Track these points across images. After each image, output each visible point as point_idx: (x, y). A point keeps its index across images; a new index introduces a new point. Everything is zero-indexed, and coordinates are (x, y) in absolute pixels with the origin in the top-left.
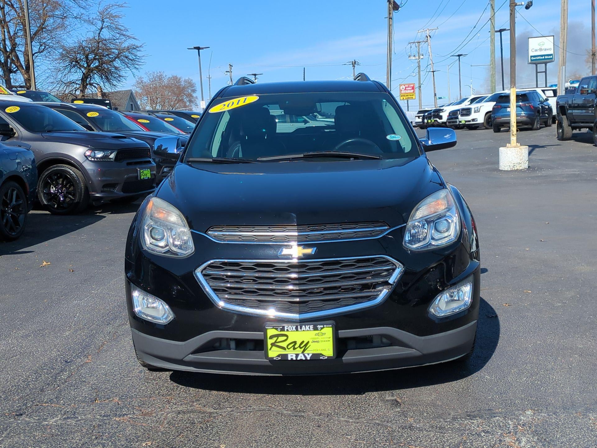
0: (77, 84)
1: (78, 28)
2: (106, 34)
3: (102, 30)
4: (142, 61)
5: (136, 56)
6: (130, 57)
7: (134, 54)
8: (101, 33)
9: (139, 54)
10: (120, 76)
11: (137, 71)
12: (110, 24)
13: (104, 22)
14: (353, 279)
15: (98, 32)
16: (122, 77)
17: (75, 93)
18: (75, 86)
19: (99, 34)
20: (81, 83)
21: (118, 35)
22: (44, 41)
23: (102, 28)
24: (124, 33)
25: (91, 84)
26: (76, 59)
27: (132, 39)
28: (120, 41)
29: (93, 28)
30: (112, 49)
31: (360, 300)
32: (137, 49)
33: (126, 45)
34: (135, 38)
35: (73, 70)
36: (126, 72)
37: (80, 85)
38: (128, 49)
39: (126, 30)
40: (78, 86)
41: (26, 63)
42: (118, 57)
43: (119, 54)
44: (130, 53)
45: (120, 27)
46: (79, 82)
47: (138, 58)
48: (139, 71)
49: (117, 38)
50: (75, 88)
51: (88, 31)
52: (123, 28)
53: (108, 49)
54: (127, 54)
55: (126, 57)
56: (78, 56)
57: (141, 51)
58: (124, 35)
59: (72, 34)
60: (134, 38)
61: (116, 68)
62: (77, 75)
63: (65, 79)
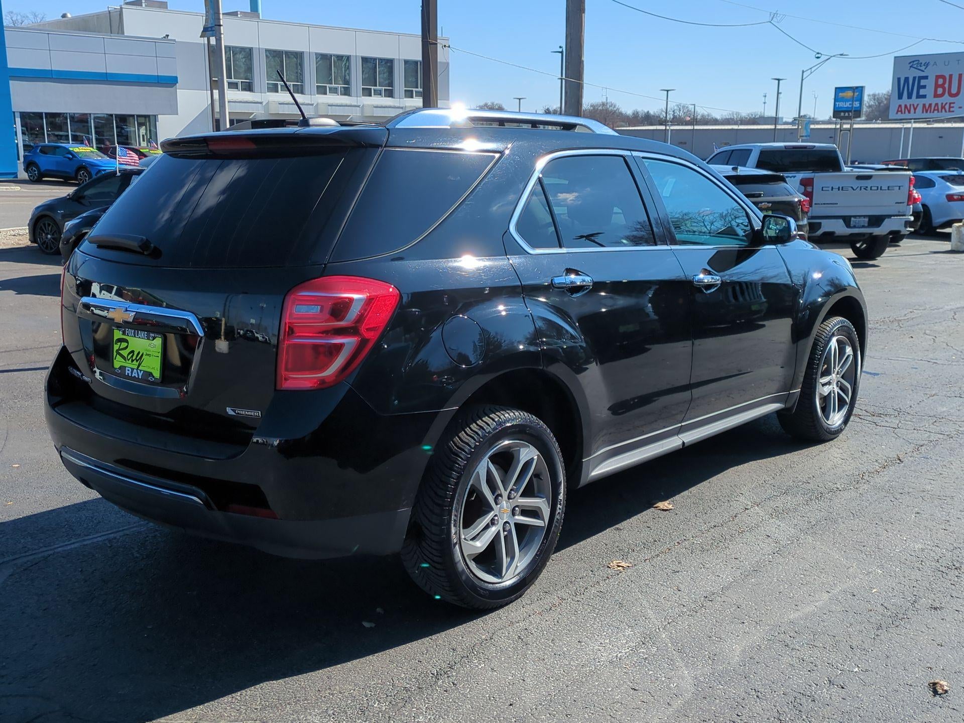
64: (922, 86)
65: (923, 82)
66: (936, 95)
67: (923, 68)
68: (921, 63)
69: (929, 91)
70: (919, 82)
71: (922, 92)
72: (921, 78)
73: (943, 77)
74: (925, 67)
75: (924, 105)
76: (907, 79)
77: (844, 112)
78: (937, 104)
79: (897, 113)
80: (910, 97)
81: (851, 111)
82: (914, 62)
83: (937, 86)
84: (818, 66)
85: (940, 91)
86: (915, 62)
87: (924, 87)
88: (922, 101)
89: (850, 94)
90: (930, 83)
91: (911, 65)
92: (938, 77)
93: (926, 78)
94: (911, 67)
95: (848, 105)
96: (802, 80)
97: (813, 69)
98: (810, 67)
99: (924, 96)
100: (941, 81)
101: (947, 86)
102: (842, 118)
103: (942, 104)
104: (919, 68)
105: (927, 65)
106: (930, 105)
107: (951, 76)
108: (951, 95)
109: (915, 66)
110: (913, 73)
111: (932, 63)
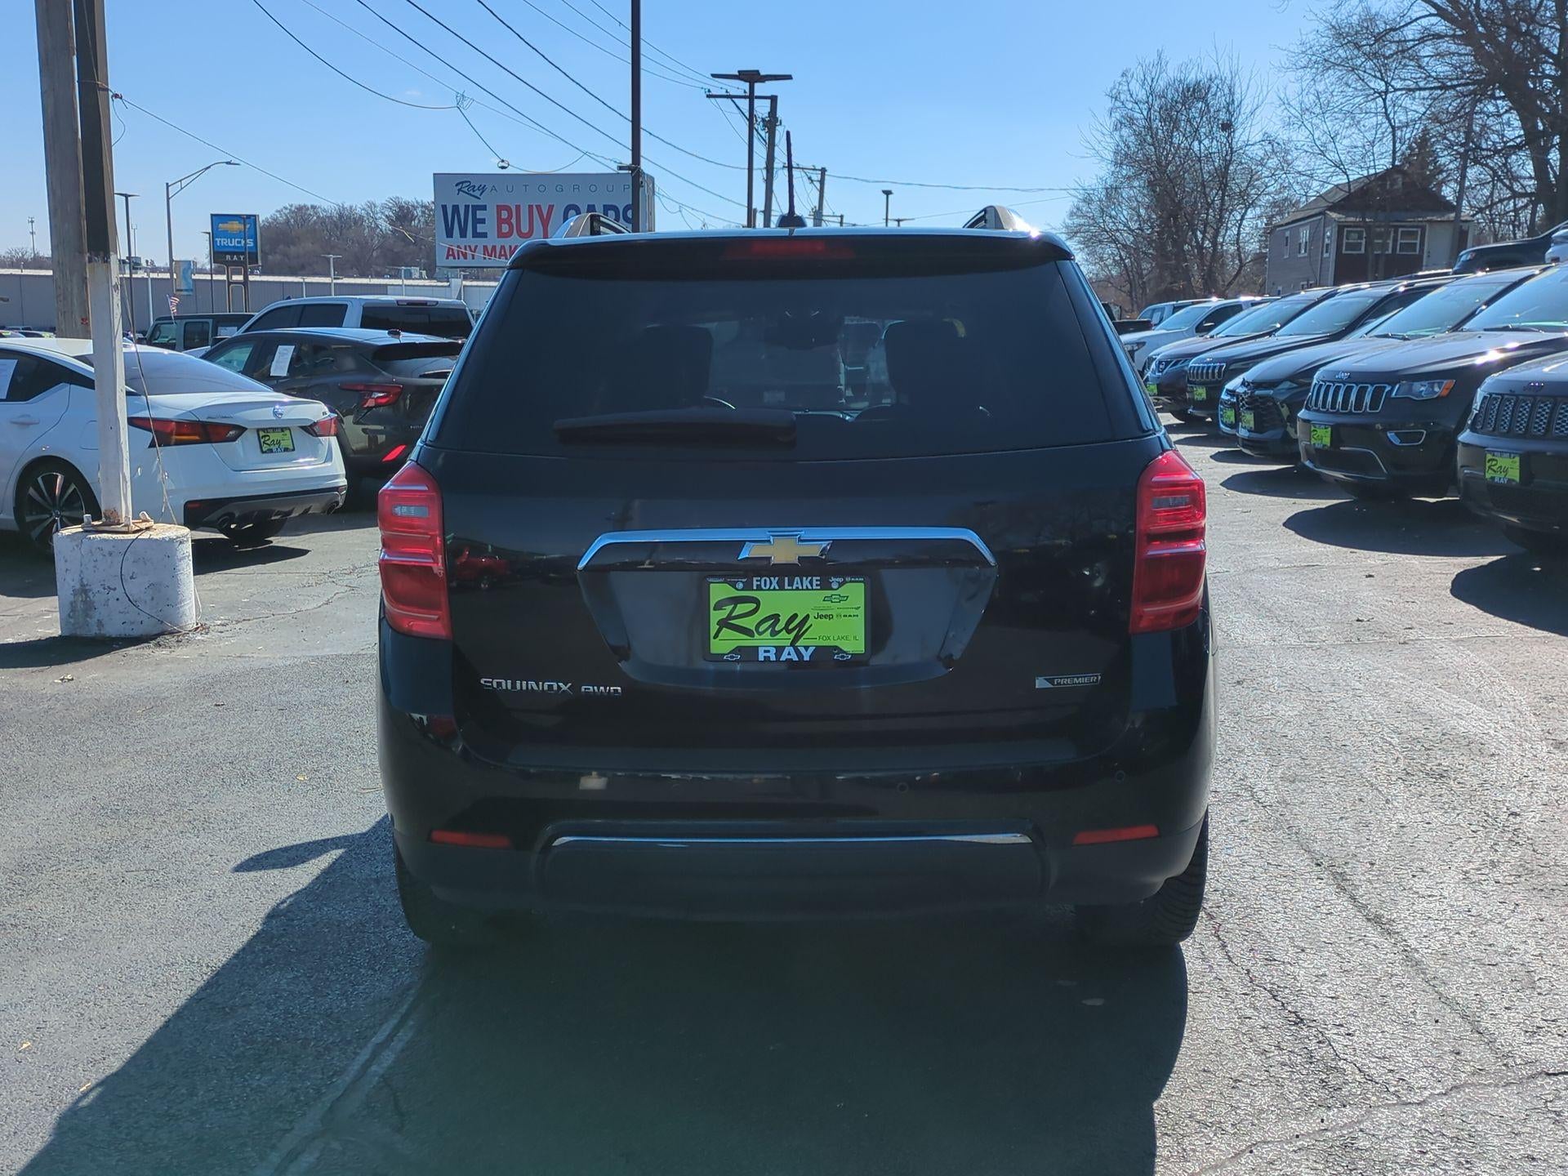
64: (479, 219)
65: (480, 214)
66: (501, 235)
67: (477, 193)
68: (474, 186)
69: (490, 227)
70: (474, 215)
71: (480, 228)
72: (476, 208)
73: (508, 209)
74: (479, 192)
75: (485, 248)
76: (456, 208)
77: (232, 254)
78: (503, 247)
79: (447, 258)
80: (463, 234)
81: (243, 254)
82: (462, 183)
83: (500, 221)
84: (195, 176)
85: (505, 228)
86: (465, 183)
87: (483, 221)
88: (481, 242)
89: (236, 226)
90: (490, 216)
91: (459, 187)
92: (500, 208)
93: (484, 208)
94: (459, 190)
95: (234, 243)
96: (168, 199)
97: (184, 183)
98: (181, 179)
99: (484, 235)
100: (505, 215)
101: (514, 221)
102: (228, 264)
103: (510, 247)
104: (471, 192)
105: (483, 189)
106: (494, 248)
107: (518, 208)
108: (522, 235)
109: (466, 190)
110: (463, 200)
111: (489, 187)
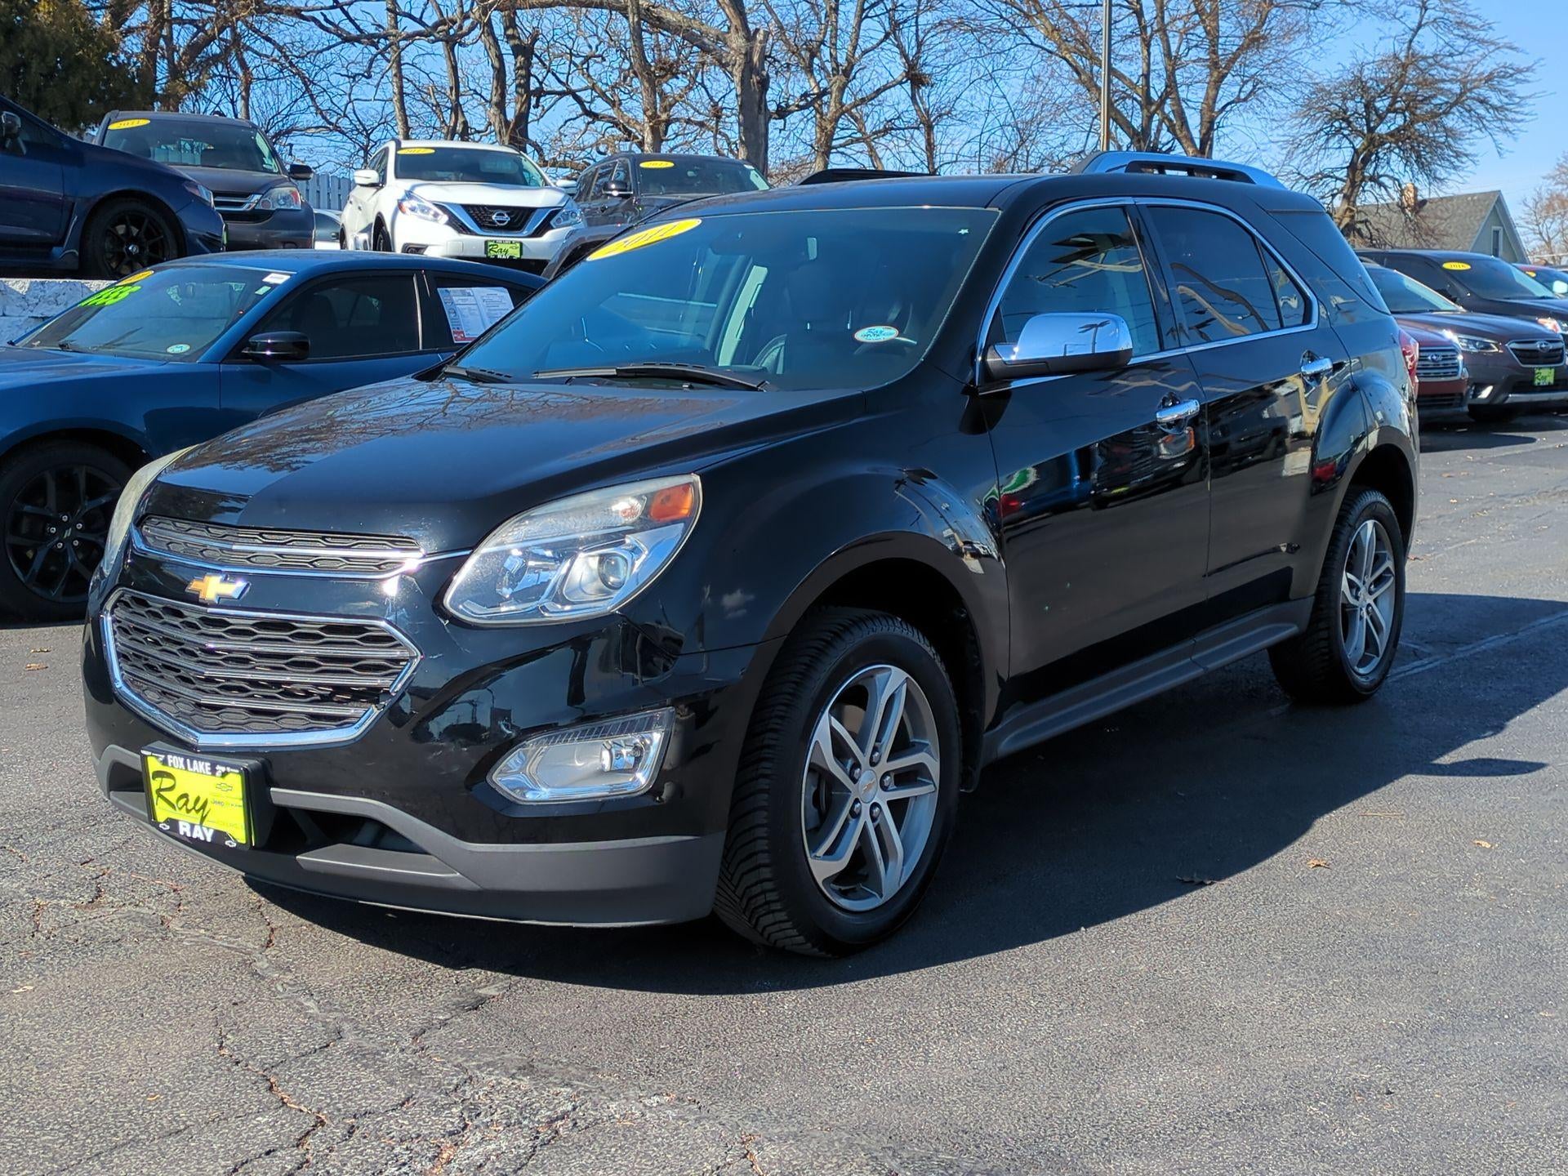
0: (1337, 179)
1: (1342, 32)
2: (1428, 42)
3: (1420, 32)
4: (1526, 110)
5: (1510, 96)
6: (1494, 101)
7: (1506, 91)
8: (1416, 39)
9: (1521, 90)
10: (1458, 155)
11: (1511, 139)
12: (1442, 14)
13: (1426, 9)
14: (315, 670)
15: (1408, 37)
16: (1466, 155)
17: (1331, 202)
18: (1332, 185)
19: (1411, 41)
20: (1348, 176)
21: (1460, 43)
22: (1253, 71)
23: (1420, 26)
24: (1482, 34)
25: (1374, 179)
26: (1345, 112)
27: (1506, 50)
28: (1466, 58)
29: (1397, 28)
30: (1443, 81)
31: (322, 723)
32: (1519, 76)
33: (1486, 67)
34: (1516, 45)
35: (1333, 142)
36: (1476, 142)
37: (1344, 181)
38: (1489, 78)
39: (1486, 27)
40: (1340, 184)
41: (1204, 131)
42: (1458, 101)
43: (1461, 94)
44: (1493, 89)
45: (1470, 19)
46: (1343, 174)
47: (1517, 100)
48: (1515, 139)
49: (1461, 50)
50: (1333, 190)
51: (1382, 35)
52: (1478, 23)
53: (1431, 83)
54: (1484, 92)
55: (1482, 102)
56: (1350, 104)
57: (1528, 82)
58: (1482, 42)
59: (1325, 48)
60: (1511, 48)
61: (1449, 132)
62: (1339, 156)
63: (1309, 166)
